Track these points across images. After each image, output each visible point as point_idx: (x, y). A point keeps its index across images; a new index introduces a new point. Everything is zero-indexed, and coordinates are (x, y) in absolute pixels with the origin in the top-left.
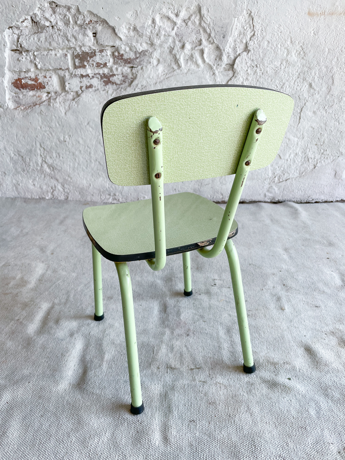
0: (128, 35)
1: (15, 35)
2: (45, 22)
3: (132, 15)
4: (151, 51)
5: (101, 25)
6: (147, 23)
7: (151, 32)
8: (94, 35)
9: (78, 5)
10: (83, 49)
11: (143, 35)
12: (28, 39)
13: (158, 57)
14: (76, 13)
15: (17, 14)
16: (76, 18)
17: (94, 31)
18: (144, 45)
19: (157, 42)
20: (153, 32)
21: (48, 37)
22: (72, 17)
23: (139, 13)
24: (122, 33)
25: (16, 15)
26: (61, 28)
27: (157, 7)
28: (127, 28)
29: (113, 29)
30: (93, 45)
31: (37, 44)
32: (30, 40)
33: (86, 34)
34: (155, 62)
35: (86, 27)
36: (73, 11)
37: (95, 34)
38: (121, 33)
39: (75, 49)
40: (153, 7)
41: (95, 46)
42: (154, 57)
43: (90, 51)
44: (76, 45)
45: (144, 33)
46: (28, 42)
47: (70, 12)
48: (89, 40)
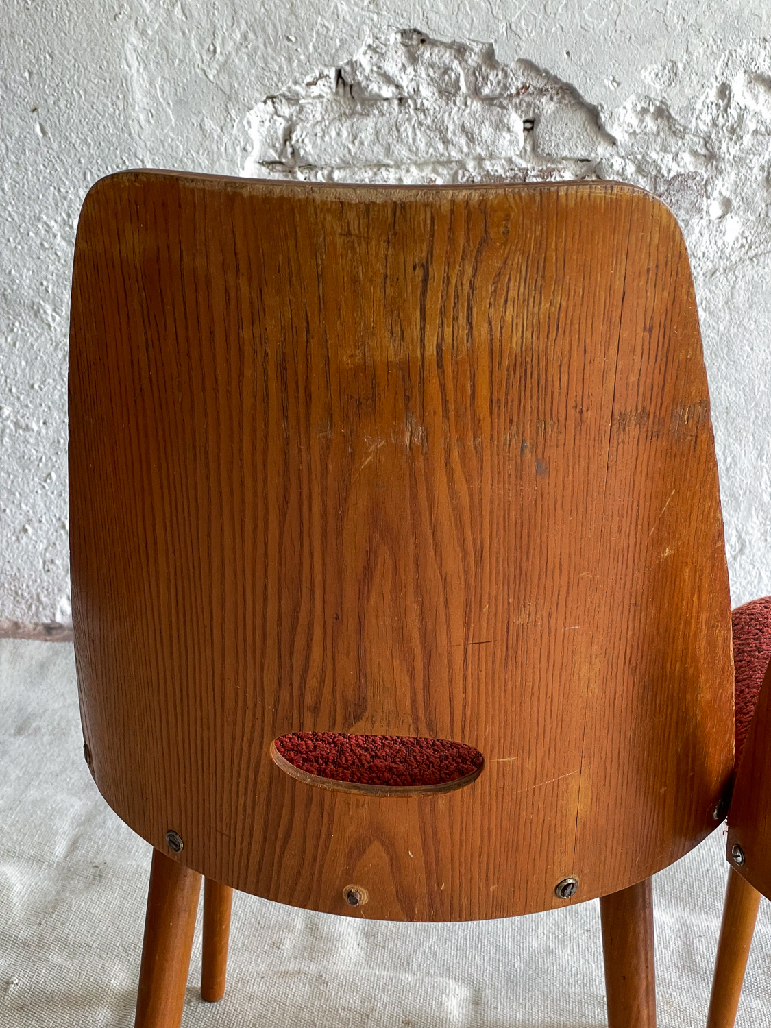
0: (638, 131)
1: (280, 120)
2: (380, 88)
3: (657, 75)
4: (705, 177)
5: (555, 98)
6: (702, 98)
7: (715, 124)
8: (528, 125)
9: (493, 41)
10: (488, 165)
11: (687, 131)
12: (319, 135)
13: (726, 194)
14: (480, 62)
15: (299, 60)
16: (480, 79)
17: (531, 115)
18: (687, 158)
19: (728, 150)
20: (720, 125)
21: (384, 131)
22: (466, 75)
23: (680, 66)
24: (620, 125)
25: (295, 64)
26: (426, 104)
27: (742, 52)
28: (639, 109)
29: (593, 114)
30: (522, 155)
31: (346, 151)
32: (327, 138)
33: (504, 126)
34: (716, 210)
35: (505, 103)
36: (473, 59)
37: (531, 122)
38: (616, 125)
39: (462, 165)
40: (727, 53)
41: (527, 157)
42: (716, 194)
43: (509, 174)
44: (467, 155)
45: (692, 126)
46: (319, 141)
47: (463, 61)
48: (511, 142)
